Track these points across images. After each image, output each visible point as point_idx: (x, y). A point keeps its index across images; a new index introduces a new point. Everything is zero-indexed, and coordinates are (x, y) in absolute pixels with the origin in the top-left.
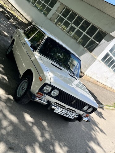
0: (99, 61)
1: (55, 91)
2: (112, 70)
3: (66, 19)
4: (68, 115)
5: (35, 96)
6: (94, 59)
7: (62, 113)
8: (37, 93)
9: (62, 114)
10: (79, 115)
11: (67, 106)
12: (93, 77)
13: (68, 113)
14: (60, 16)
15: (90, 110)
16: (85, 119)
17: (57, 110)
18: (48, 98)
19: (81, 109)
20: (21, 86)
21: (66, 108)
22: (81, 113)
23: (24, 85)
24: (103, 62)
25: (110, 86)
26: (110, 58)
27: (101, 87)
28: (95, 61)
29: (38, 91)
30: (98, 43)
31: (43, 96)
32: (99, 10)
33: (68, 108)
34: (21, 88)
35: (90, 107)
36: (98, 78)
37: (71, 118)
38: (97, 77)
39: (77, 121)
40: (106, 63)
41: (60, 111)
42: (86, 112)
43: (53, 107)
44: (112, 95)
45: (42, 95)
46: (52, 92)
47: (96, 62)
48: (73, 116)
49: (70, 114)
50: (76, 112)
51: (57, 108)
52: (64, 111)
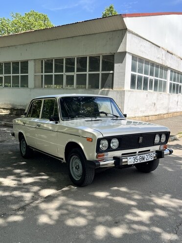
0: (129, 91)
1: (113, 143)
2: (152, 91)
3: (53, 74)
4: (145, 159)
5: (98, 161)
6: (122, 93)
7: (137, 160)
8: (97, 157)
9: (139, 162)
10: (157, 152)
11: (137, 150)
12: (136, 115)
13: (143, 156)
14: (45, 75)
15: (163, 138)
16: (166, 152)
17: (130, 160)
18: (111, 154)
19: (153, 144)
20: (72, 168)
21: (137, 153)
22: (157, 148)
23: (75, 162)
24: (134, 88)
25: (165, 112)
26: (140, 79)
27: (155, 120)
28: (124, 94)
29: (96, 154)
30: (111, 72)
31: (105, 157)
32: (84, 35)
33: (139, 152)
34: (74, 168)
35: (160, 134)
36: (143, 112)
37: (150, 160)
38: (141, 111)
39: (160, 160)
40: (139, 87)
41: (134, 160)
42: (160, 143)
43: (124, 160)
44: (177, 120)
45: (104, 155)
46: (111, 145)
47: (127, 95)
48: (151, 157)
49: (147, 156)
50: (150, 151)
51: (128, 158)
52: (139, 157)
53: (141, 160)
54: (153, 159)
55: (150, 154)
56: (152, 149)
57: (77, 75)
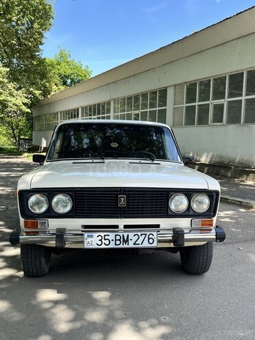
4: (131, 242)
7: (107, 242)
9: (112, 245)
11: (121, 222)
13: (125, 235)
14: (186, 107)
17: (89, 240)
18: (54, 224)
19: (168, 214)
33: (126, 227)
41: (101, 240)
48: (149, 239)
49: (137, 237)
50: (161, 227)
51: (86, 235)
52: (112, 236)
53: (118, 242)
54: (155, 245)
55: (148, 234)
56: (164, 223)
57: (229, 102)
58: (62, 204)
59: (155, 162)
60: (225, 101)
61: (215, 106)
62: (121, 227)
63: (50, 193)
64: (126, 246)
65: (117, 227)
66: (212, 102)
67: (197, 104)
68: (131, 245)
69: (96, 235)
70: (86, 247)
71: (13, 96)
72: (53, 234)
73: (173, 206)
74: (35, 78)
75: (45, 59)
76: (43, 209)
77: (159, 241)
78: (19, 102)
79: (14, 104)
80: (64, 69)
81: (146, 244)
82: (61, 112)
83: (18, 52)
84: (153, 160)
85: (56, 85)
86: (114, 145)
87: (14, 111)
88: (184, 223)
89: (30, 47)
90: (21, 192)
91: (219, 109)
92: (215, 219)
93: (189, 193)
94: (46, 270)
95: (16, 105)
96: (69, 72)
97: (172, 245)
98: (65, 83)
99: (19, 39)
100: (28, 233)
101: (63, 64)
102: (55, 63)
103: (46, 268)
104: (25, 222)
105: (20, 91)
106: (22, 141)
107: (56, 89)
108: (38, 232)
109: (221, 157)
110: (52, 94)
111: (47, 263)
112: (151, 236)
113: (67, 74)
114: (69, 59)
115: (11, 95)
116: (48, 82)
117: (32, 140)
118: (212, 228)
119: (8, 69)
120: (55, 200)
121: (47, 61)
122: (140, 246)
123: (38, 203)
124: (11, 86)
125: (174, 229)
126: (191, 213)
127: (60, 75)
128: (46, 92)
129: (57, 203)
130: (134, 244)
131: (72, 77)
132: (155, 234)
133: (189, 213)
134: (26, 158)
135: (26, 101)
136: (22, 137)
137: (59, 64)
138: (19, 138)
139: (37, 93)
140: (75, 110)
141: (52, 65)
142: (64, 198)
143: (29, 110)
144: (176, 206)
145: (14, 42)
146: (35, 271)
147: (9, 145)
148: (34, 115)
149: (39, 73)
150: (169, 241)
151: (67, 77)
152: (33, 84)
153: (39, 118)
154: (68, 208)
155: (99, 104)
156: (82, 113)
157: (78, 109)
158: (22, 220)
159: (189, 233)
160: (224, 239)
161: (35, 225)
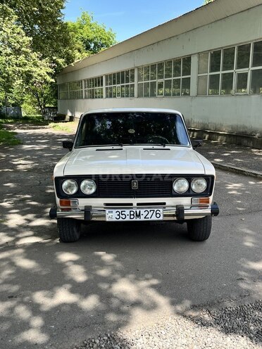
7: (124, 216)
9: (128, 219)
11: (135, 201)
13: (138, 211)
14: (210, 76)
17: (110, 214)
18: (82, 202)
19: (170, 193)
22: (182, 201)
31: (72, 204)
33: (138, 204)
41: (119, 215)
45: (70, 202)
48: (156, 214)
49: (147, 212)
50: (167, 205)
51: (107, 211)
52: (127, 212)
53: (132, 217)
54: (161, 218)
55: (156, 210)
56: (170, 201)
57: (253, 72)
58: (89, 187)
59: (166, 147)
60: (249, 70)
61: (239, 75)
62: (135, 205)
63: (79, 179)
64: (138, 219)
65: (132, 204)
66: (236, 71)
67: (221, 72)
68: (142, 218)
69: (114, 211)
70: (107, 220)
71: (38, 66)
72: (82, 210)
73: (175, 188)
74: (58, 46)
75: (67, 24)
76: (74, 191)
77: (165, 216)
78: (43, 72)
79: (38, 75)
80: (87, 33)
81: (154, 218)
82: (85, 81)
83: (40, 19)
84: (164, 146)
85: (79, 51)
86: (132, 131)
87: (39, 82)
88: (185, 201)
89: (52, 13)
90: (57, 178)
91: (243, 78)
92: (211, 198)
93: (189, 178)
94: (78, 237)
95: (41, 76)
96: (92, 36)
97: (175, 218)
98: (88, 48)
99: (40, 4)
100: (63, 210)
101: (86, 27)
102: (78, 26)
103: (77, 235)
104: (61, 202)
105: (44, 60)
106: (47, 110)
107: (79, 57)
108: (70, 209)
109: (244, 127)
110: (76, 61)
111: (78, 231)
112: (158, 212)
113: (90, 38)
114: (92, 22)
115: (35, 65)
116: (71, 49)
117: (57, 108)
118: (208, 205)
119: (31, 39)
120: (83, 184)
121: (70, 25)
122: (149, 219)
123: (70, 186)
124: (34, 55)
125: (176, 206)
126: (191, 193)
127: (83, 39)
128: (69, 59)
129: (85, 187)
130: (145, 218)
131: (96, 41)
132: (161, 210)
133: (189, 193)
134: (52, 129)
135: (50, 70)
136: (47, 105)
137: (81, 27)
138: (44, 106)
139: (61, 61)
140: (99, 78)
141: (75, 30)
142: (89, 182)
143: (53, 80)
144: (179, 187)
145: (35, 9)
146: (69, 238)
147: (34, 114)
148: (58, 83)
149: (61, 40)
150: (173, 216)
151: (91, 41)
152: (57, 51)
153: (63, 86)
154: (93, 190)
155: (123, 72)
156: (107, 80)
157: (102, 77)
158: (58, 200)
159: (190, 209)
160: (218, 213)
161: (68, 203)
